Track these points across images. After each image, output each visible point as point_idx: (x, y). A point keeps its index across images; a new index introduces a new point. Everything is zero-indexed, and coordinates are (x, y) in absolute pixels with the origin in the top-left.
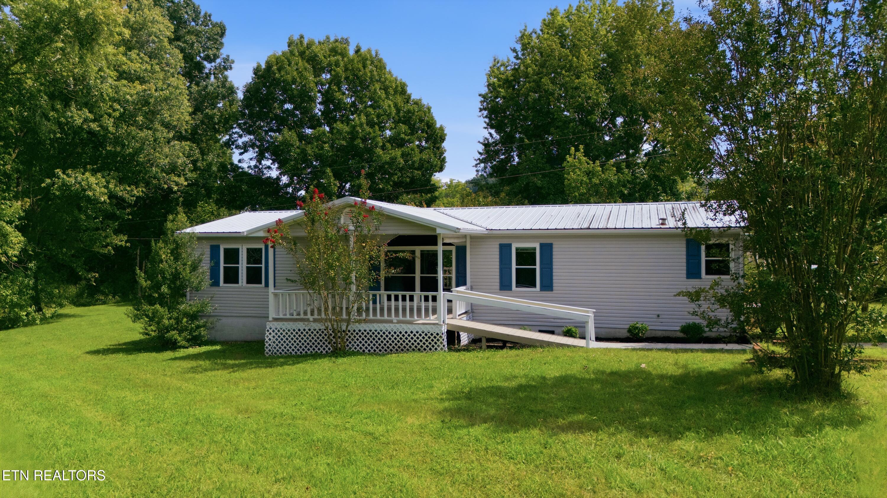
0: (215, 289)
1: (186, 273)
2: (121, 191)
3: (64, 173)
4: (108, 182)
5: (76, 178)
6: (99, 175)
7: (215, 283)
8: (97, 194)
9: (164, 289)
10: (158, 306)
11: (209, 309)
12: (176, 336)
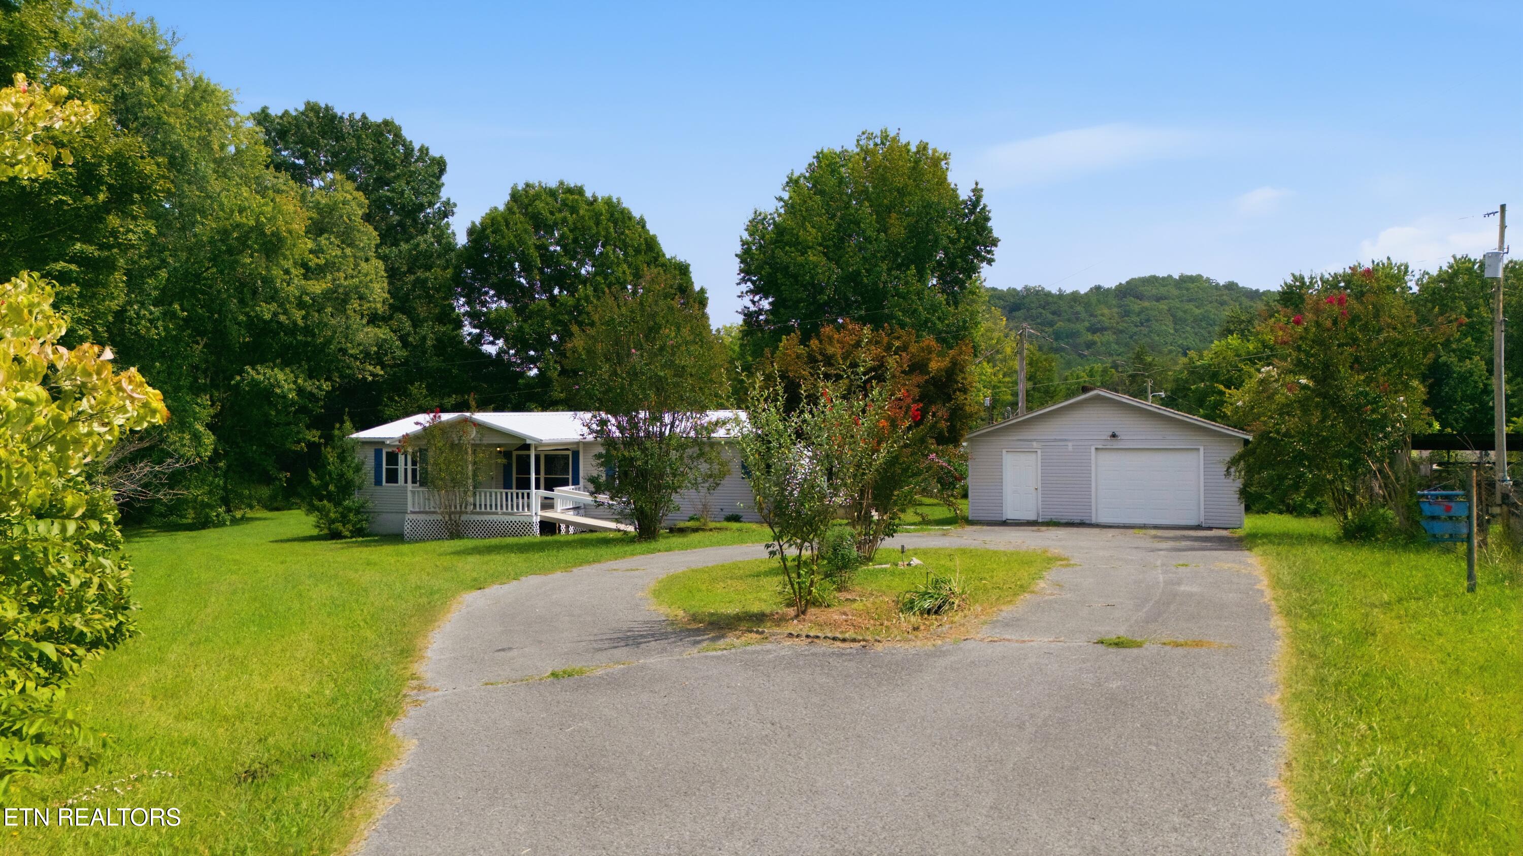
0: (378, 488)
1: (350, 474)
2: (309, 386)
3: (253, 369)
4: (297, 377)
5: (265, 374)
6: (288, 370)
7: (378, 482)
8: (285, 390)
9: (331, 488)
10: (325, 502)
11: (370, 505)
12: (341, 528)
